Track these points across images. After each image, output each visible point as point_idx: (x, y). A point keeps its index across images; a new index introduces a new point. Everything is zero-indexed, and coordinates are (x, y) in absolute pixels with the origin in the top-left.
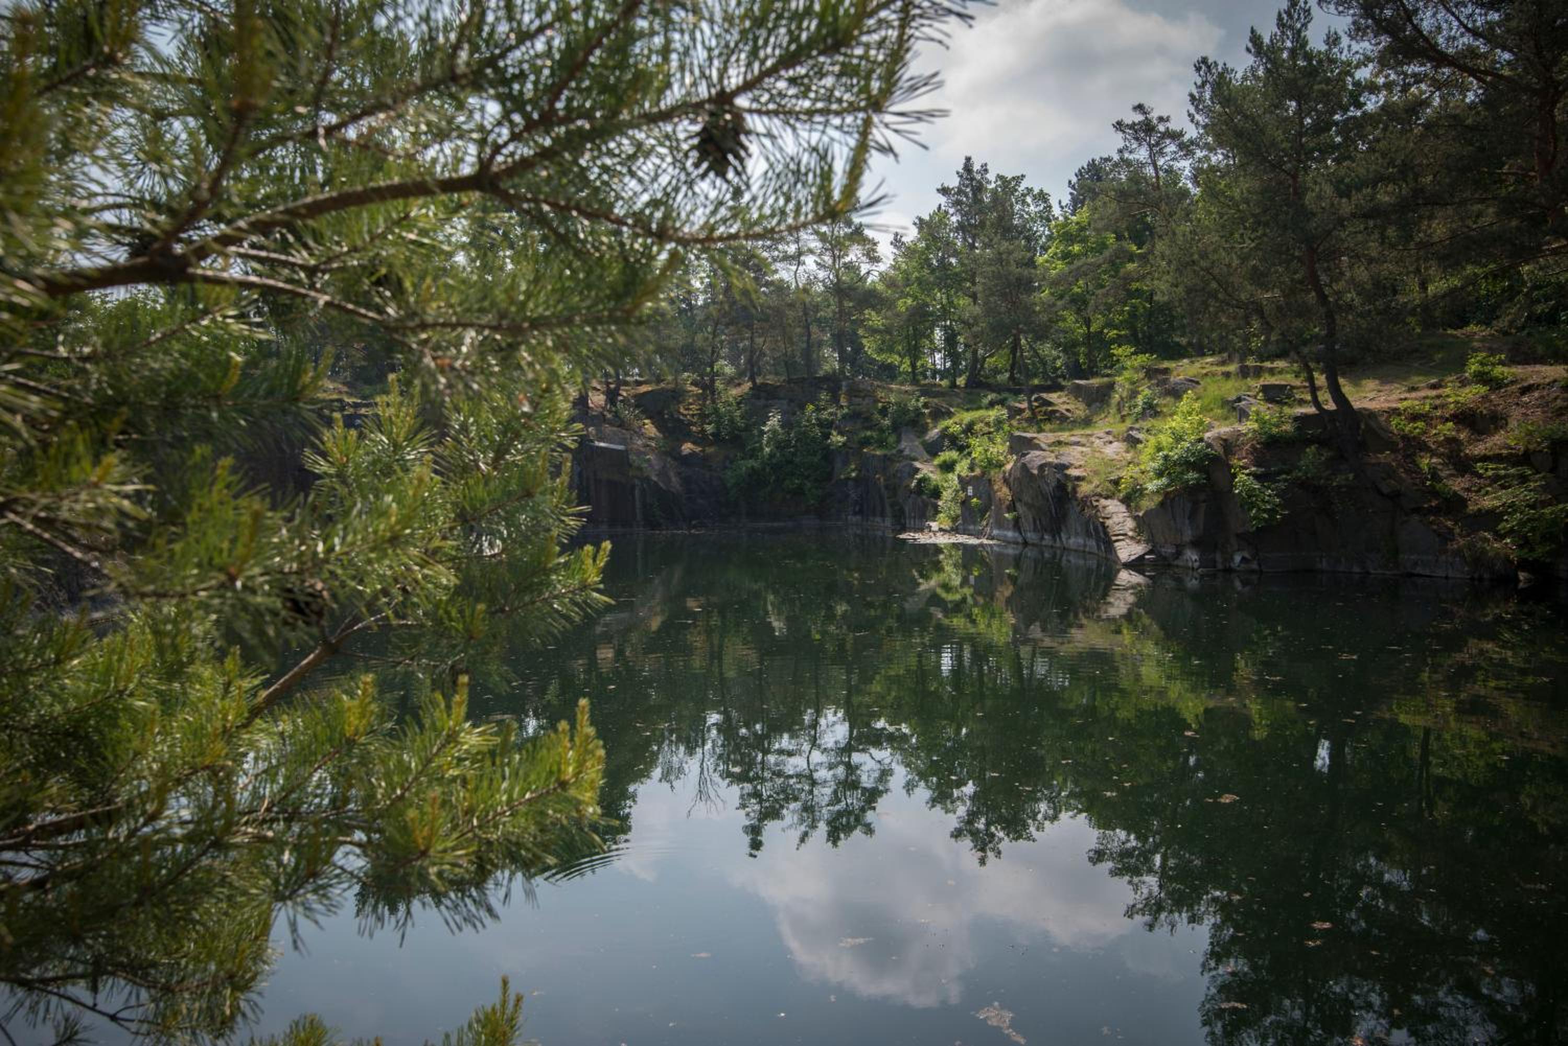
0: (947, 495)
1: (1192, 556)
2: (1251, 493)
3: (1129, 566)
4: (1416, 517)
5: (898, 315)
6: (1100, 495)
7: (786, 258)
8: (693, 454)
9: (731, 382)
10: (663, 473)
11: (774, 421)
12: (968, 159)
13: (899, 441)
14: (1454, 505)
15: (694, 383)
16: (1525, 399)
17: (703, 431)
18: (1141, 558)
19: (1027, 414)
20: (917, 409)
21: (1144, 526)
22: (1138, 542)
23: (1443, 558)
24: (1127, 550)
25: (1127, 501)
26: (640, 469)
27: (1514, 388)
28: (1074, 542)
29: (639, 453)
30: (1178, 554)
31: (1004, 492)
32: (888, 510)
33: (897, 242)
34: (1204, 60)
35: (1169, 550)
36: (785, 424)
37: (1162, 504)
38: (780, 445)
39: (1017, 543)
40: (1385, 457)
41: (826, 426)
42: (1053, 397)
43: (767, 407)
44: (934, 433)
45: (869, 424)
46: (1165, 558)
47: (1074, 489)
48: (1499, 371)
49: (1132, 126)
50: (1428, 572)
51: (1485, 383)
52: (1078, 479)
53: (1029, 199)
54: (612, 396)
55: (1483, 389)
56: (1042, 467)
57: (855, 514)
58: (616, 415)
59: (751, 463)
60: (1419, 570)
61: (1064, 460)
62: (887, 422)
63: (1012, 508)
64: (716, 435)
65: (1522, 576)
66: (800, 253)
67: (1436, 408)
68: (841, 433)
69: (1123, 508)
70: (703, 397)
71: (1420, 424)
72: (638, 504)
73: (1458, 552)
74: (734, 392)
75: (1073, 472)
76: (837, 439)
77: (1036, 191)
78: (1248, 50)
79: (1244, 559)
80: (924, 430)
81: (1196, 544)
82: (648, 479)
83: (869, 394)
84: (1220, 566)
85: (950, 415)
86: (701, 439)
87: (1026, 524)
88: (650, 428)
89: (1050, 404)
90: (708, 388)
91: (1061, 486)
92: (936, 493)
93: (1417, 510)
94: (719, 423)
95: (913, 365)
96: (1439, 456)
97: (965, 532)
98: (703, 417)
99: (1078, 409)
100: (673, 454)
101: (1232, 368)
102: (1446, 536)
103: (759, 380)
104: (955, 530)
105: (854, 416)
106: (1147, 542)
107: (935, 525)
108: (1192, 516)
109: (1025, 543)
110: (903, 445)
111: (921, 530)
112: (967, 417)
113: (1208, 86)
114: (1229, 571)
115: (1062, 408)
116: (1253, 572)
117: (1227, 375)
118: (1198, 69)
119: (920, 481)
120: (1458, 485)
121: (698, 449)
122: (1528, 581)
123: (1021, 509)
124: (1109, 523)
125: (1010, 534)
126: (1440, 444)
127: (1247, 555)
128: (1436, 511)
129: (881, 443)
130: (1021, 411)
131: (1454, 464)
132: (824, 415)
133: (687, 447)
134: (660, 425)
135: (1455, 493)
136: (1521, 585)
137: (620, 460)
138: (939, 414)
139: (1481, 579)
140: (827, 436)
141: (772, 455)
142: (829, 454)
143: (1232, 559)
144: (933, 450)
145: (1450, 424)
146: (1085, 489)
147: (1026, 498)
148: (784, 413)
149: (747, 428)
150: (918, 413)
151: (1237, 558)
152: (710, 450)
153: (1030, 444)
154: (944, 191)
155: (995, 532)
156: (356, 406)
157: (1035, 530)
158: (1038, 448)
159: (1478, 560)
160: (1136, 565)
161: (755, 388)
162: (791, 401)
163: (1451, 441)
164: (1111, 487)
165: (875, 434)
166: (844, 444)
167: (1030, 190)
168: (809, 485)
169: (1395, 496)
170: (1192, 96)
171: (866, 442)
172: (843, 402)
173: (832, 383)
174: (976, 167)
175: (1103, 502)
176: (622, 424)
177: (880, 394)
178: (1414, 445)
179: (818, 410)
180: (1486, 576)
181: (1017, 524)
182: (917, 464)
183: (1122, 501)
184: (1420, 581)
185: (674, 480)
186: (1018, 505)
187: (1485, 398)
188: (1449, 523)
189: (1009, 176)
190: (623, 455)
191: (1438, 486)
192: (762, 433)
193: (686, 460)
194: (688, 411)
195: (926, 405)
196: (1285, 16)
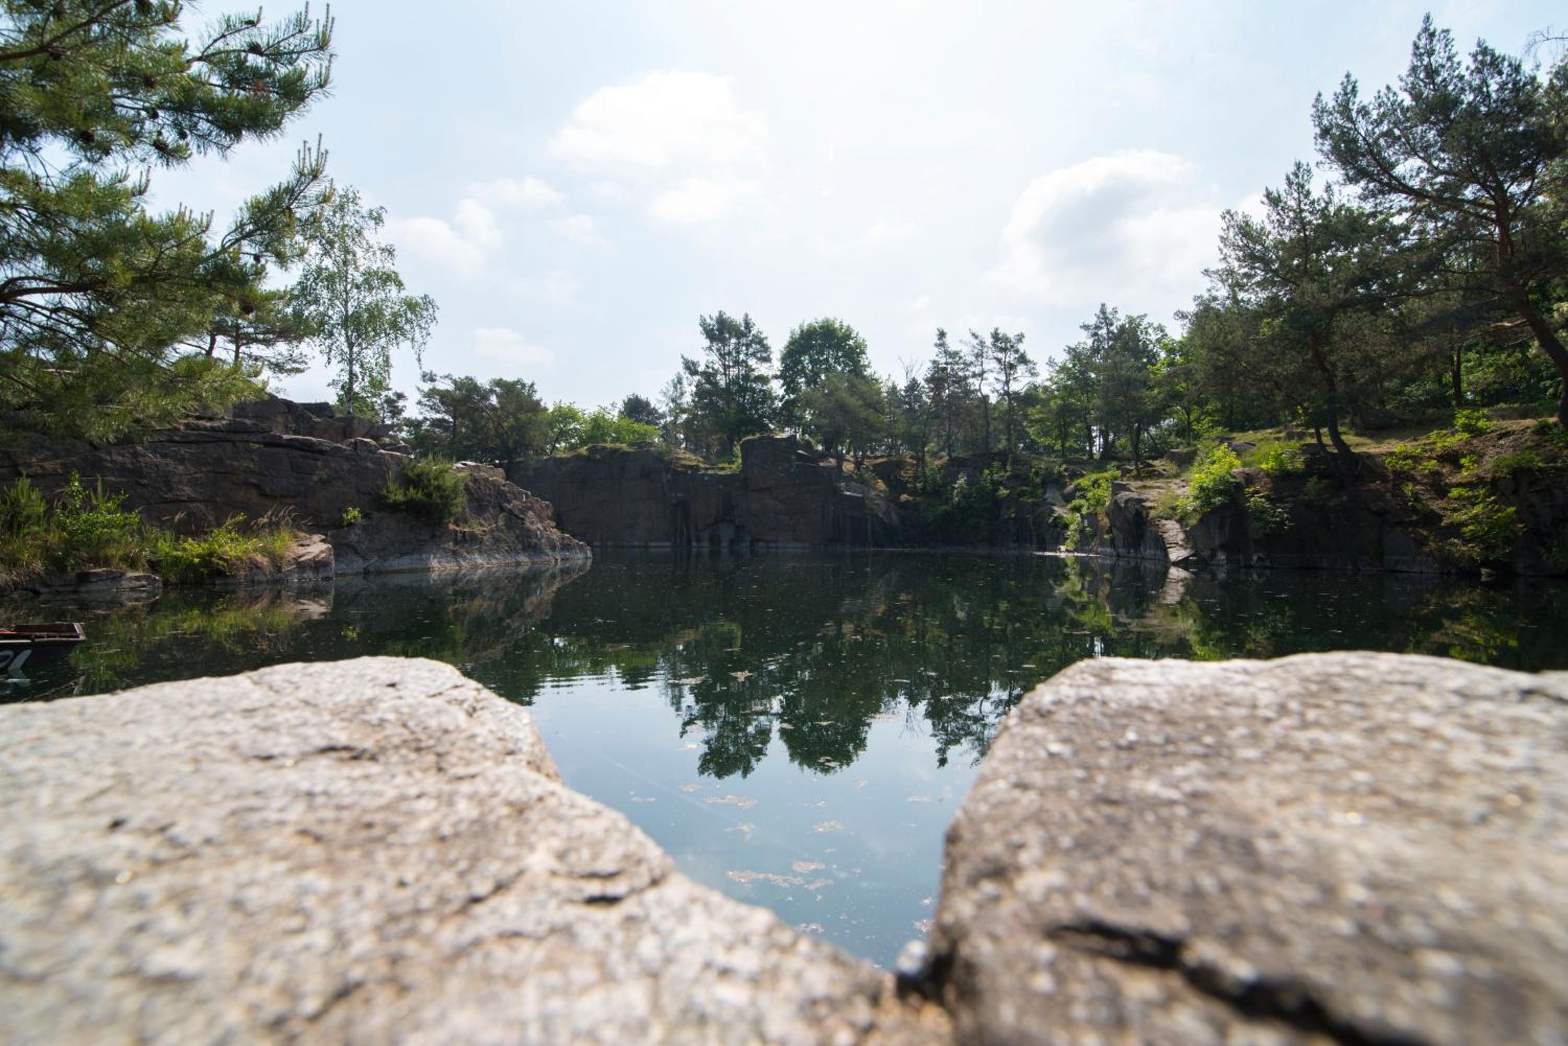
0: (1072, 527)
1: (1221, 556)
2: (1263, 511)
3: (1176, 564)
4: (1399, 529)
5: (1050, 411)
6: (1162, 518)
7: (974, 375)
8: (907, 502)
9: (935, 455)
10: (887, 513)
11: (961, 481)
12: (1103, 305)
13: (1045, 493)
14: (1431, 519)
15: (912, 457)
16: (1502, 442)
17: (915, 487)
18: (1186, 559)
19: (1134, 473)
20: (1059, 472)
21: (1190, 537)
22: (1186, 548)
23: (1418, 558)
24: (1176, 554)
25: (1180, 521)
26: (872, 509)
27: (1493, 434)
28: (1149, 553)
29: (872, 500)
30: (1213, 556)
31: (1105, 521)
32: (1035, 539)
33: (1051, 363)
34: (1228, 212)
35: (1206, 554)
36: (968, 483)
37: (1201, 520)
38: (965, 496)
39: (1112, 556)
40: (1377, 485)
41: (996, 484)
42: (1157, 463)
43: (958, 472)
44: (1071, 487)
45: (1025, 480)
46: (1204, 560)
47: (1148, 514)
48: (1481, 423)
49: (1216, 272)
50: (1406, 569)
51: (1470, 432)
52: (1150, 508)
53: (1150, 331)
54: (858, 464)
55: (1466, 436)
56: (1127, 501)
57: (1014, 542)
58: (861, 476)
59: (944, 507)
60: (1399, 567)
61: (1143, 497)
62: (1038, 480)
63: (1109, 531)
64: (924, 489)
65: (1484, 571)
66: (983, 372)
67: (1426, 451)
68: (1006, 488)
69: (1178, 526)
70: (917, 465)
71: (1409, 461)
72: (870, 532)
73: (1431, 554)
74: (938, 462)
75: (1148, 504)
76: (1003, 492)
77: (1155, 325)
78: (1263, 203)
79: (1259, 558)
80: (1064, 486)
81: (1223, 547)
82: (877, 516)
83: (1027, 463)
84: (1242, 564)
85: (1082, 476)
86: (913, 492)
87: (1119, 542)
88: (881, 485)
89: (1151, 466)
90: (921, 460)
91: (1138, 514)
92: (1066, 526)
93: (1400, 524)
94: (925, 481)
95: (1063, 445)
96: (1423, 484)
97: (1082, 551)
98: (916, 478)
99: (1171, 468)
100: (894, 500)
101: (1282, 435)
102: (1422, 542)
103: (954, 455)
104: (1075, 550)
105: (1015, 477)
106: (1192, 548)
107: (1063, 548)
108: (1221, 527)
109: (1119, 556)
110: (1047, 495)
111: (1055, 551)
112: (1094, 476)
113: (1231, 230)
114: (1249, 567)
115: (1160, 469)
116: (1266, 568)
117: (1278, 439)
118: (1224, 218)
119: (1056, 518)
120: (1436, 505)
121: (911, 498)
122: (1490, 575)
123: (1115, 532)
124: (1165, 535)
125: (1108, 550)
126: (1425, 476)
127: (1261, 555)
128: (1416, 524)
129: (1032, 495)
130: (1130, 471)
131: (1436, 491)
132: (996, 477)
133: (904, 497)
134: (888, 482)
135: (1432, 511)
136: (1483, 579)
137: (859, 503)
138: (1074, 476)
139: (1449, 573)
140: (996, 490)
141: (959, 503)
142: (998, 503)
143: (1251, 559)
144: (1068, 498)
145: (1434, 462)
146: (1153, 513)
147: (1118, 524)
148: (968, 476)
149: (944, 485)
150: (1060, 474)
151: (1255, 558)
152: (918, 499)
153: (1124, 488)
154: (1086, 327)
155: (1100, 549)
156: (707, 469)
157: (1124, 546)
158: (1129, 490)
159: (1446, 560)
160: (1183, 564)
161: (951, 460)
162: (975, 468)
163: (1436, 474)
164: (1170, 512)
165: (1029, 489)
166: (1008, 495)
167: (1150, 325)
168: (983, 522)
169: (1382, 513)
170: (1222, 238)
171: (1023, 494)
172: (1009, 468)
173: (1003, 456)
174: (1109, 310)
175: (1164, 522)
176: (863, 482)
177: (1034, 463)
178: (1403, 477)
179: (991, 474)
180: (1453, 571)
181: (1112, 543)
182: (1056, 508)
183: (1179, 521)
184: (1400, 575)
185: (895, 517)
186: (1114, 530)
187: (1468, 443)
188: (1425, 533)
189: (1135, 316)
190: (861, 500)
191: (1419, 506)
192: (954, 488)
193: (904, 505)
194: (906, 474)
195: (1066, 470)
196: (1291, 177)
